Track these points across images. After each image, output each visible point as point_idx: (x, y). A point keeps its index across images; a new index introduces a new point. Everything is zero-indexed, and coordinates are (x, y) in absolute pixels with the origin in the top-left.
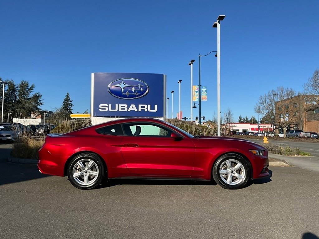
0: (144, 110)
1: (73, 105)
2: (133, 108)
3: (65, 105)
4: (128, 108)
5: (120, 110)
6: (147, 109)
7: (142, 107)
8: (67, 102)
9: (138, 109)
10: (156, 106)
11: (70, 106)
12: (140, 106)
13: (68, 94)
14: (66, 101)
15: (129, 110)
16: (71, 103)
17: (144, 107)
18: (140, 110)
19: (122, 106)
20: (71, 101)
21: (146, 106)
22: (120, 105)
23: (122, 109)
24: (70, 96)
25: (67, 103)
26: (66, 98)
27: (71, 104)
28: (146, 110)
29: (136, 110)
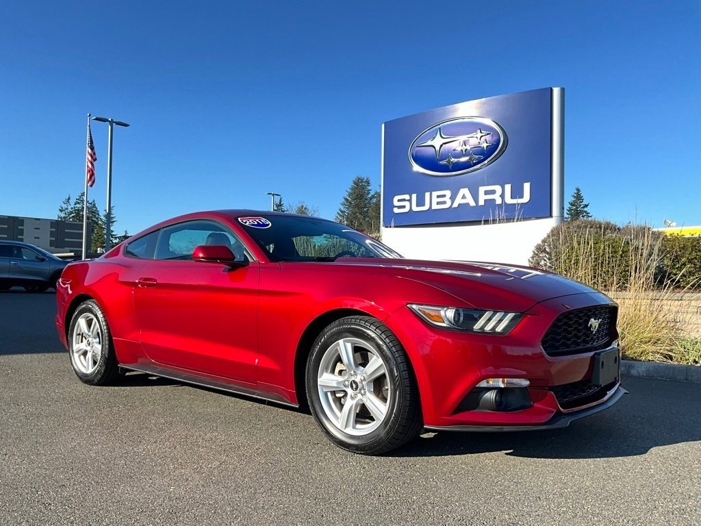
0: (494, 200)
1: (590, 215)
2: (464, 197)
3: (571, 215)
4: (453, 198)
5: (435, 207)
6: (502, 196)
7: (487, 193)
8: (577, 208)
9: (476, 199)
10: (527, 186)
11: (583, 216)
12: (482, 190)
13: (578, 190)
14: (573, 205)
15: (455, 205)
16: (585, 209)
17: (493, 192)
18: (481, 203)
19: (438, 197)
20: (586, 206)
21: (498, 188)
22: (435, 194)
23: (438, 203)
24: (583, 194)
25: (576, 210)
26: (573, 199)
27: (585, 212)
28: (499, 201)
29: (472, 204)
